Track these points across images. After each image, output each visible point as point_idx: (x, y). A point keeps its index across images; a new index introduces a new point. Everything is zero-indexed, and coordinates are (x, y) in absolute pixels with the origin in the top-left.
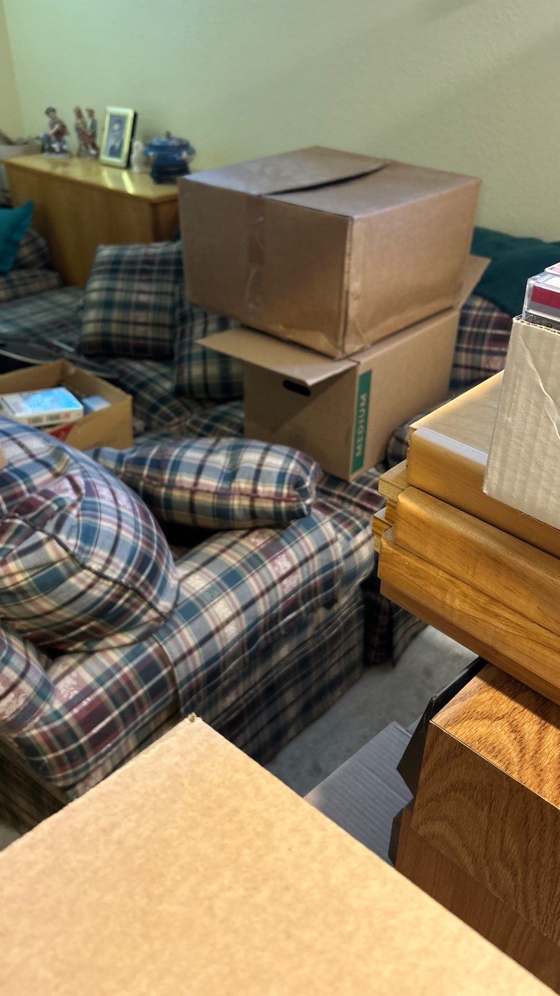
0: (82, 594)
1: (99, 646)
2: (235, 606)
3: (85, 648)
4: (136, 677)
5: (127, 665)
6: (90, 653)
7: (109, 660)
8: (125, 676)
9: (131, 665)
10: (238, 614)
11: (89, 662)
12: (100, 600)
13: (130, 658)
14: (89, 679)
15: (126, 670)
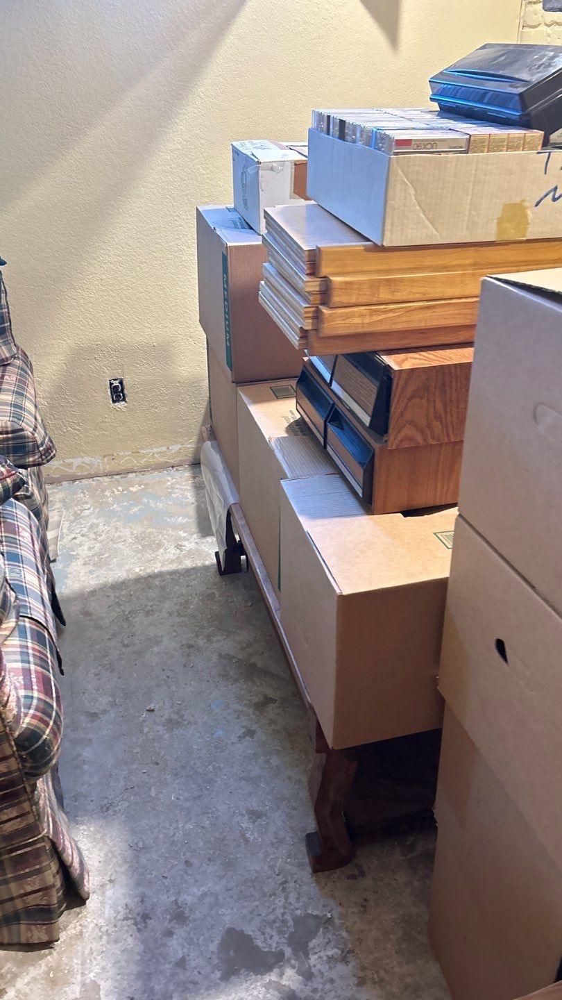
4: (38, 646)
5: (27, 641)
7: (14, 646)
8: (33, 650)
9: (29, 640)
13: (23, 638)
14: (19, 665)
15: (30, 645)
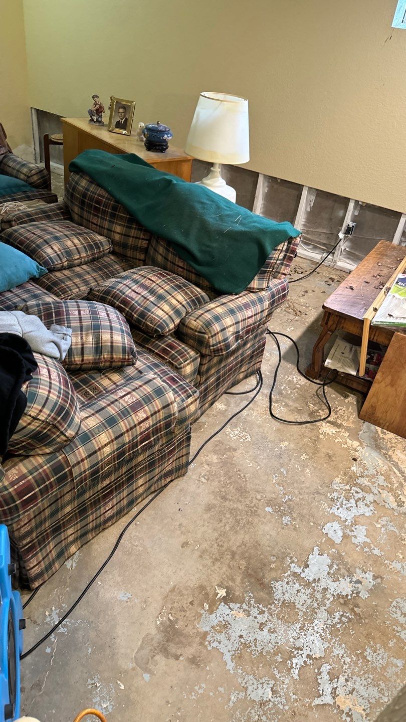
0: (25, 427)
1: (32, 453)
2: (111, 437)
3: (24, 453)
4: (50, 472)
5: (46, 465)
6: (27, 457)
7: (37, 461)
8: (44, 471)
9: (48, 465)
10: (112, 441)
11: (26, 461)
12: (34, 430)
13: (48, 461)
14: (25, 471)
15: (45, 467)
